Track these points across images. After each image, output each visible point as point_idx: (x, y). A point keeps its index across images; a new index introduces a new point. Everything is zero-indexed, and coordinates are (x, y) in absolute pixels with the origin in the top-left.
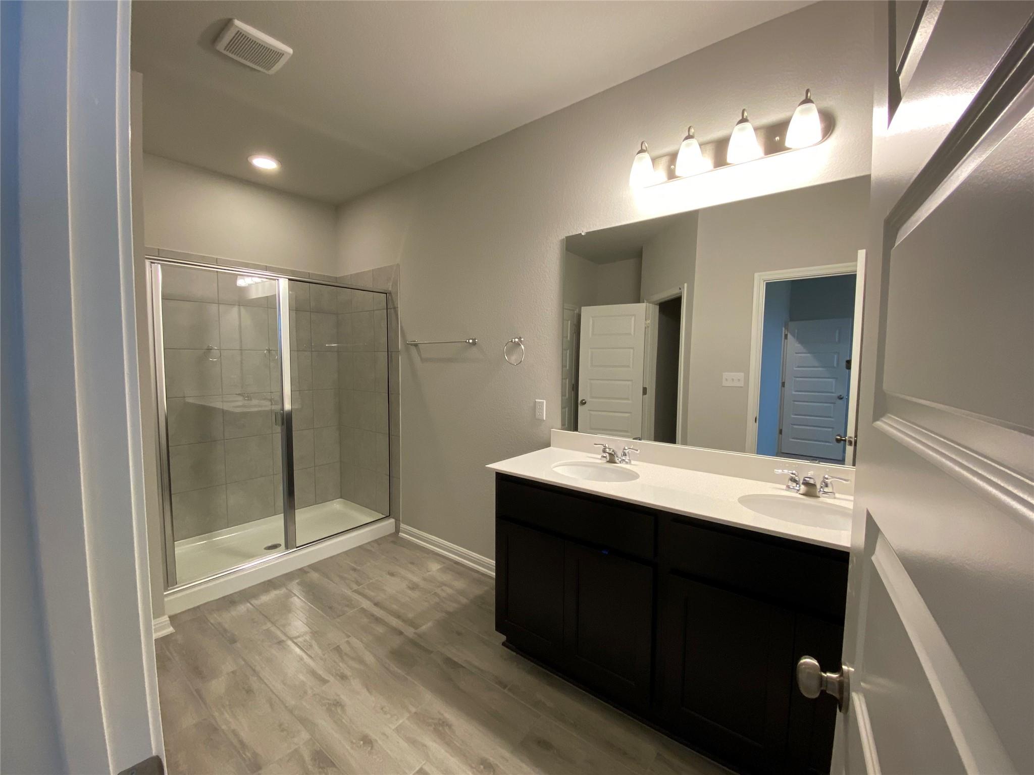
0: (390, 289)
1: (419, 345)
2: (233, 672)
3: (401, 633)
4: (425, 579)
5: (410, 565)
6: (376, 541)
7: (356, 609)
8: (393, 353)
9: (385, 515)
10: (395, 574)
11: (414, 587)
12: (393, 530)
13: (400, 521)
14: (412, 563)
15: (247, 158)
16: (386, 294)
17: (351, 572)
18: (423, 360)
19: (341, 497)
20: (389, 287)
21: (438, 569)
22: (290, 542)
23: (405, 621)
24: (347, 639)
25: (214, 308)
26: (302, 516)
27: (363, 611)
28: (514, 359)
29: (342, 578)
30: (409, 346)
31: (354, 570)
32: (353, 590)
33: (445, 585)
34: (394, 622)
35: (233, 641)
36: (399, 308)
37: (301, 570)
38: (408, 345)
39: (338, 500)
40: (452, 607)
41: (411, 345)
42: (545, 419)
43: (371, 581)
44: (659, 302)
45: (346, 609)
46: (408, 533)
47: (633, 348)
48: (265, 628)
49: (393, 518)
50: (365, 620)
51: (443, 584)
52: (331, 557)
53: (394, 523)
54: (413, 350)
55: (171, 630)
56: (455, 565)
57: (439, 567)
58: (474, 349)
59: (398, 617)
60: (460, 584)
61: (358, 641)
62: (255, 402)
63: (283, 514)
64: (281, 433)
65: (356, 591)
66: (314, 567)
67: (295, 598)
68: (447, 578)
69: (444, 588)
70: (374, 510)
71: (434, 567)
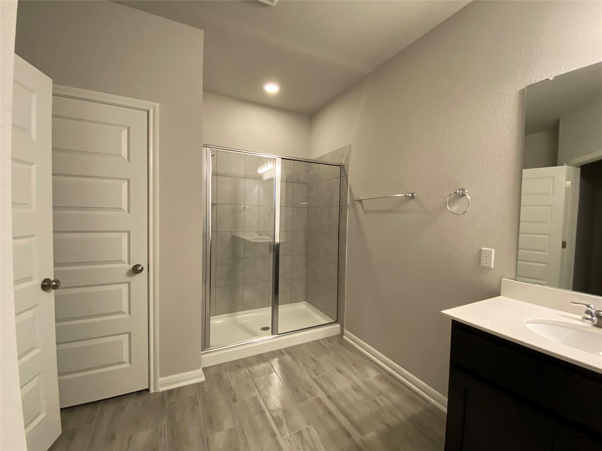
0: (343, 163)
1: (363, 200)
2: (230, 429)
3: (349, 435)
4: (365, 383)
5: (353, 367)
6: (327, 339)
7: (314, 397)
8: (343, 207)
9: (334, 320)
10: (342, 371)
11: (357, 389)
12: (339, 333)
13: (344, 327)
14: (355, 365)
15: (262, 86)
16: (341, 166)
17: (311, 361)
18: (366, 212)
19: (306, 301)
20: (343, 162)
21: (375, 376)
22: (274, 329)
23: (352, 422)
24: (307, 426)
25: (242, 181)
26: (282, 309)
27: (319, 401)
28: (455, 209)
29: (305, 364)
30: (356, 202)
31: (314, 360)
32: (313, 378)
33: (383, 394)
34: (344, 421)
35: (235, 400)
36: (349, 176)
37: (280, 350)
38: (354, 201)
39: (304, 302)
40: (392, 421)
41: (357, 200)
42: (492, 267)
43: (325, 373)
44: (581, 164)
45: (307, 395)
46: (349, 337)
47: (551, 206)
48: (254, 395)
49: (339, 324)
50: (320, 411)
51: (380, 393)
52: (299, 345)
53: (340, 327)
54: (358, 205)
55: (203, 379)
56: (389, 376)
57: (376, 375)
58: (412, 201)
59: (347, 416)
60: (395, 397)
61: (316, 432)
62: (263, 237)
63: (271, 307)
64: (273, 256)
65: (314, 380)
66: (289, 351)
67: (275, 373)
68: (383, 387)
69: (381, 396)
70: (326, 315)
71: (372, 374)
